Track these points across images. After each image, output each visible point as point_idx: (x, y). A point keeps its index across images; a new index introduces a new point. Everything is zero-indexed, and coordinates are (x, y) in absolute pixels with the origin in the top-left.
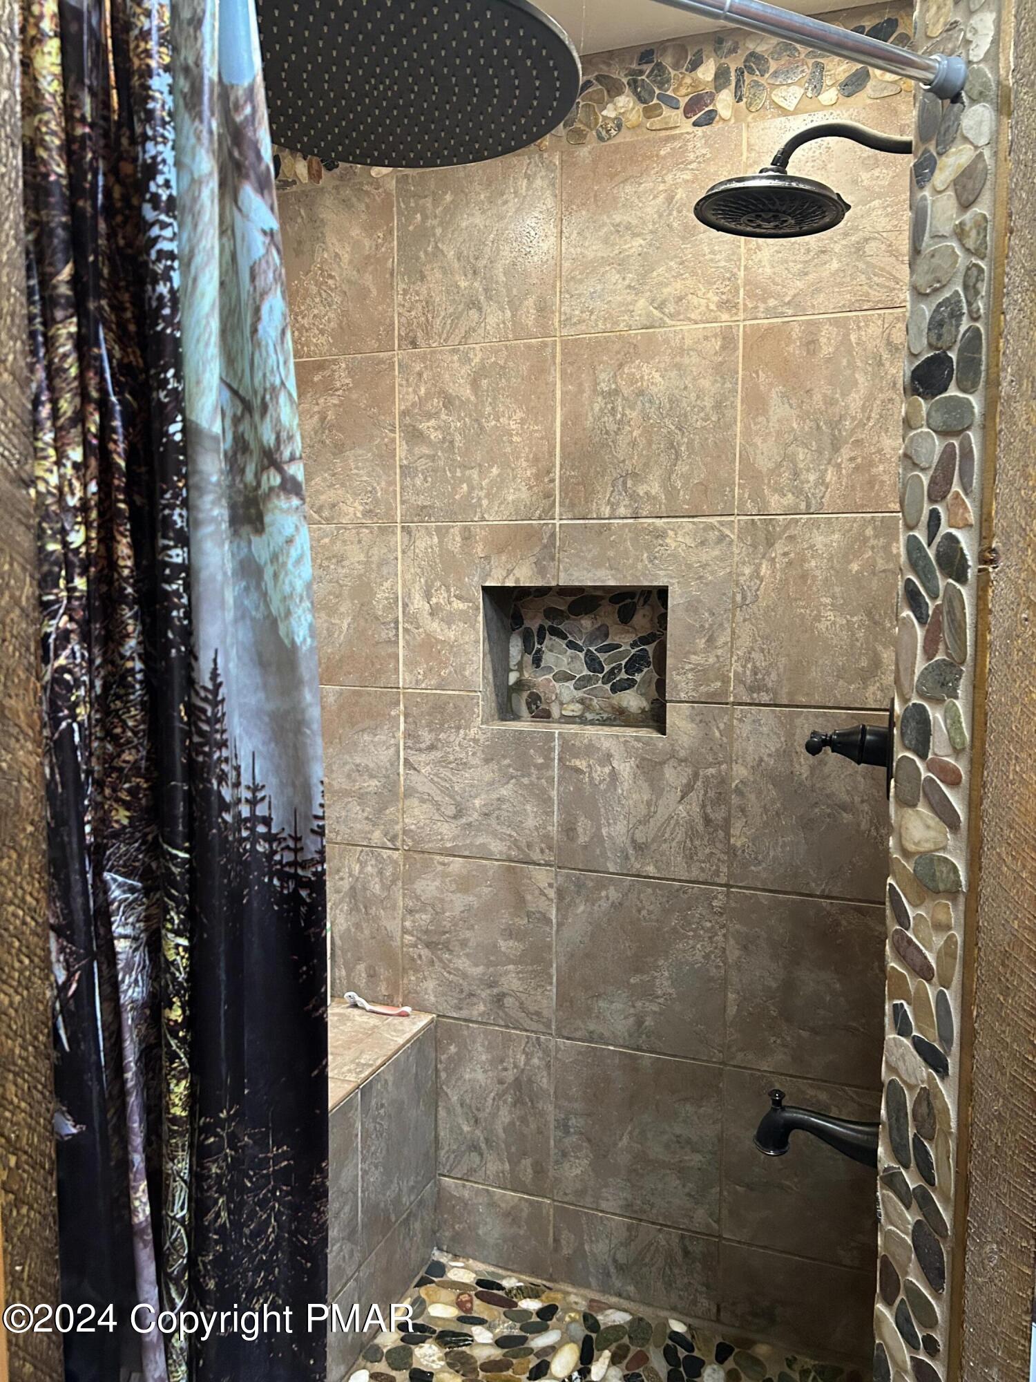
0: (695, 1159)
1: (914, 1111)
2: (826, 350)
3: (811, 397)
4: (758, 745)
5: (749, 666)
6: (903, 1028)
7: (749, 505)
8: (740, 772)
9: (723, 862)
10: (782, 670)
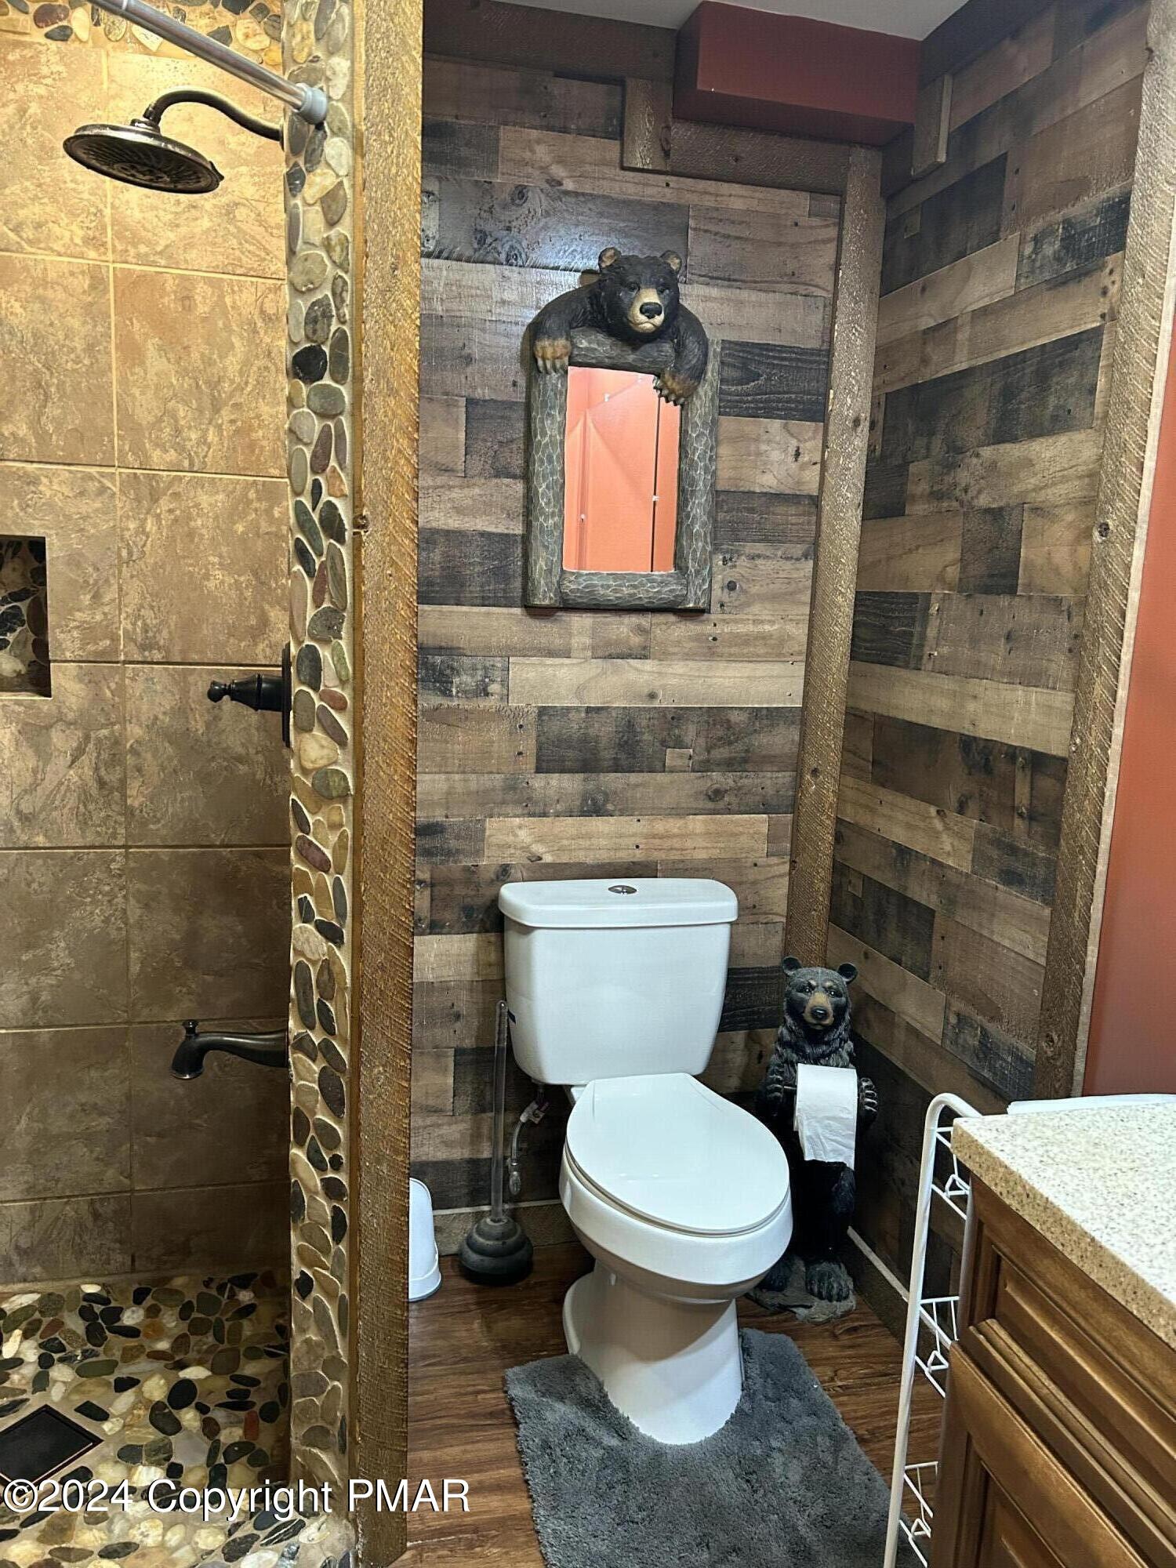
0: (103, 1122)
1: (317, 981)
2: (202, 309)
3: (189, 355)
4: (152, 702)
5: (139, 623)
6: (306, 915)
7: (130, 457)
8: (135, 731)
9: (120, 824)
10: (173, 627)
